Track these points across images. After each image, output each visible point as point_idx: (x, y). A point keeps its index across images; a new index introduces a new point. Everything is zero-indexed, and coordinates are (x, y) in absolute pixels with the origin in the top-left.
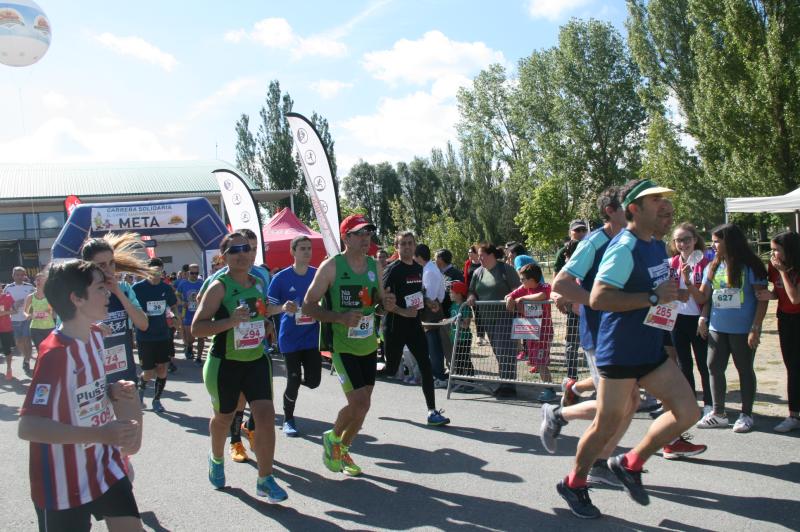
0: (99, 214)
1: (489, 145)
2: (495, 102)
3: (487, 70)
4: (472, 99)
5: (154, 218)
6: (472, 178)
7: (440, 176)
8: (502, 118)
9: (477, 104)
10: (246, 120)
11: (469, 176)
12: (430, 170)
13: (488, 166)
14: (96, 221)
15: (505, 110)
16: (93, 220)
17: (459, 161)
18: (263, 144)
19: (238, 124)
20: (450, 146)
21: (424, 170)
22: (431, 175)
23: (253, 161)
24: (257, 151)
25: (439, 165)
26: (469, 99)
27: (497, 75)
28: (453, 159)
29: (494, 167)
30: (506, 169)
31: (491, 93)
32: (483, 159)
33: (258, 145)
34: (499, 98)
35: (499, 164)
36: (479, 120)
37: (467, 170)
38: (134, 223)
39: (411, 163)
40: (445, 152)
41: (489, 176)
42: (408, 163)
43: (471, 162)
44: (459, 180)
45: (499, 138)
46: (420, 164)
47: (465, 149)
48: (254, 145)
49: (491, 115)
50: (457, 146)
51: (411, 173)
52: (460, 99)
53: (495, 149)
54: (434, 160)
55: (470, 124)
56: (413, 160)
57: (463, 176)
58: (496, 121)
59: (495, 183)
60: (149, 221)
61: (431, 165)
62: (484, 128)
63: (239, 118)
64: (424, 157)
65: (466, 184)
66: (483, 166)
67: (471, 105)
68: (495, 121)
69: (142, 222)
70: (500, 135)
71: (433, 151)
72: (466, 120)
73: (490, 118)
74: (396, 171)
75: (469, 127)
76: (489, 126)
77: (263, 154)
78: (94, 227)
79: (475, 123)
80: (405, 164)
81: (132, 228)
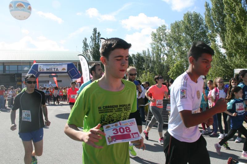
0: (40, 67)
1: (161, 50)
2: (163, 37)
3: (161, 27)
4: (156, 35)
5: (57, 68)
6: (155, 59)
7: (145, 59)
8: (165, 41)
9: (157, 37)
10: (86, 40)
11: (154, 59)
12: (142, 57)
13: (160, 56)
14: (39, 69)
15: (166, 39)
16: (38, 68)
17: (151, 54)
18: (91, 47)
19: (83, 41)
20: (148, 50)
21: (140, 57)
22: (142, 58)
23: (88, 52)
24: (89, 49)
25: (145, 55)
26: (154, 35)
27: (164, 28)
28: (149, 54)
29: (162, 57)
30: (165, 57)
31: (162, 34)
32: (159, 54)
33: (89, 47)
34: (164, 35)
36: (158, 42)
37: (153, 57)
38: (51, 70)
41: (160, 59)
43: (154, 55)
44: (151, 60)
45: (164, 48)
46: (139, 55)
47: (153, 51)
48: (88, 47)
49: (161, 40)
50: (151, 50)
51: (136, 57)
52: (152, 35)
53: (162, 51)
54: (143, 53)
55: (155, 43)
56: (137, 53)
57: (152, 59)
58: (163, 42)
59: (162, 61)
60: (55, 69)
61: (142, 55)
62: (159, 44)
63: (84, 39)
64: (140, 53)
65: (153, 61)
66: (158, 56)
67: (155, 37)
68: (162, 42)
69: (53, 69)
70: (164, 47)
71: (143, 51)
72: (154, 42)
73: (161, 41)
74: (132, 57)
75: (155, 44)
76: (161, 44)
77: (91, 50)
78: (39, 71)
79: (157, 43)
80: (134, 55)
81: (50, 71)
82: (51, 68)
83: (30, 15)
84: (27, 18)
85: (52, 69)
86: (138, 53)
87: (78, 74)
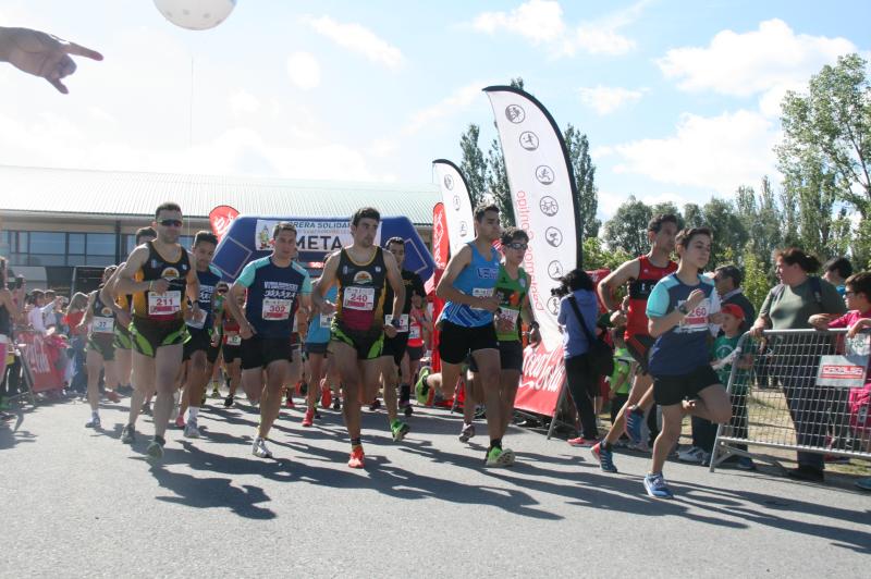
0: (266, 229)
1: (831, 178)
2: (844, 114)
3: (834, 65)
4: (806, 109)
5: (337, 239)
6: (799, 231)
7: (749, 226)
8: (852, 138)
9: (812, 117)
10: (475, 133)
11: (793, 229)
12: (733, 217)
13: (826, 213)
14: (261, 237)
15: (859, 125)
16: (257, 235)
17: (780, 206)
18: (496, 166)
19: (464, 138)
20: (766, 184)
21: (725, 216)
22: (735, 223)
23: (482, 190)
24: (487, 175)
25: (747, 211)
26: (801, 109)
27: (850, 73)
28: (770, 203)
29: (835, 217)
30: (855, 218)
31: (837, 100)
32: (818, 204)
33: (489, 167)
34: (850, 108)
35: (843, 212)
36: (814, 140)
37: (791, 220)
38: (310, 243)
39: (707, 206)
40: (759, 192)
41: (826, 230)
42: (701, 206)
43: (797, 209)
44: (778, 233)
45: (844, 168)
46: (719, 208)
47: (788, 184)
48: (484, 167)
49: (834, 133)
50: (778, 190)
51: (705, 220)
52: (786, 109)
53: (838, 185)
54: (742, 202)
55: (799, 146)
56: (709, 201)
57: (784, 228)
58: (842, 142)
59: (835, 236)
60: (330, 243)
61: (736, 209)
62: (822, 153)
63: (466, 130)
64: (726, 200)
65: (788, 239)
66: (818, 214)
67: (803, 118)
68: (839, 143)
69: (320, 243)
70: (847, 164)
71: (740, 191)
72: (793, 141)
73: (833, 137)
74: (683, 216)
75: (798, 151)
76: (829, 149)
77: (495, 179)
78: (258, 244)
79: (808, 145)
80: (696, 207)
81: (307, 249)
82: (310, 238)
85: (313, 240)
86: (714, 201)
87: (426, 266)
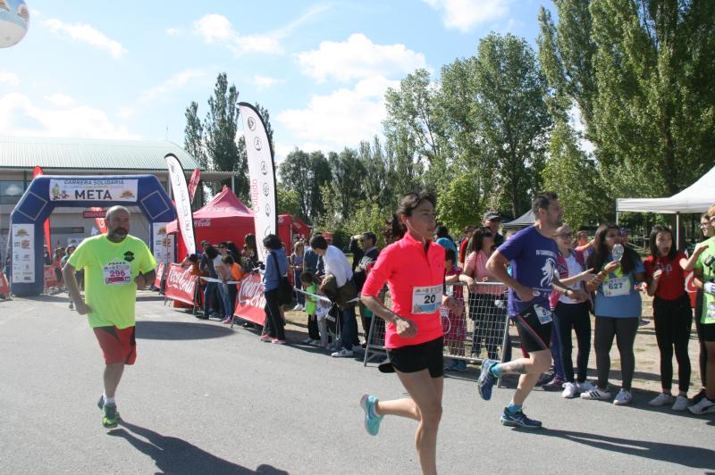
0: (57, 185)
1: (412, 140)
2: (419, 103)
3: (413, 74)
4: (399, 99)
5: (107, 192)
6: (395, 169)
7: (367, 166)
8: (424, 117)
9: (402, 104)
10: (195, 107)
11: (392, 167)
12: (358, 160)
13: (410, 159)
14: (54, 191)
15: (428, 110)
16: (51, 190)
17: (385, 153)
18: (209, 130)
19: (188, 110)
20: (377, 140)
21: (353, 160)
22: (359, 164)
23: (199, 145)
24: (203, 135)
25: (366, 156)
26: (395, 99)
27: (422, 79)
28: (379, 152)
29: (415, 161)
30: (426, 162)
31: (416, 94)
32: (406, 153)
33: (205, 130)
34: (423, 100)
35: (420, 158)
36: (404, 118)
37: (391, 162)
38: (89, 195)
39: (342, 153)
40: (372, 145)
41: (410, 168)
42: (338, 153)
43: (395, 155)
44: (383, 171)
45: (421, 135)
46: (349, 155)
47: (390, 143)
48: (201, 130)
49: (415, 114)
50: (383, 140)
51: (341, 162)
52: (388, 98)
53: (417, 144)
54: (362, 151)
55: (395, 121)
56: (343, 150)
57: (387, 167)
58: (419, 119)
59: (416, 175)
60: (103, 194)
61: (359, 155)
62: (408, 125)
63: (189, 105)
64: (354, 149)
65: (390, 174)
66: (406, 159)
67: (397, 105)
68: (418, 120)
69: (96, 194)
70: (422, 132)
71: (362, 143)
72: (392, 117)
73: (414, 117)
74: (328, 159)
75: (395, 124)
76: (412, 124)
77: (209, 138)
78: (52, 197)
79: (400, 120)
80: (336, 154)
81: (86, 199)
82: (88, 191)
83: (24, 34)
84: (15, 43)
85: (91, 193)
86: (347, 150)
87: (169, 209)
